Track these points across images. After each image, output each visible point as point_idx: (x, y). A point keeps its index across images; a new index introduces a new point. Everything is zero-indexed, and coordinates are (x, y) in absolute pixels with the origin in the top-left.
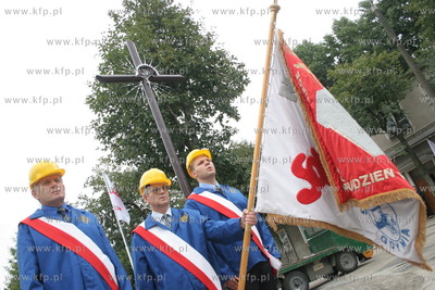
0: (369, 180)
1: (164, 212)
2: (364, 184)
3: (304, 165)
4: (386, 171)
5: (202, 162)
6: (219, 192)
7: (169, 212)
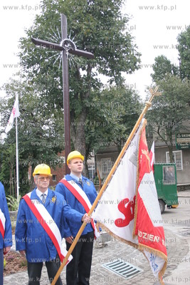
0: (146, 237)
1: (43, 192)
2: (144, 237)
3: (126, 205)
4: (156, 237)
5: (77, 162)
6: (80, 184)
7: (46, 193)
